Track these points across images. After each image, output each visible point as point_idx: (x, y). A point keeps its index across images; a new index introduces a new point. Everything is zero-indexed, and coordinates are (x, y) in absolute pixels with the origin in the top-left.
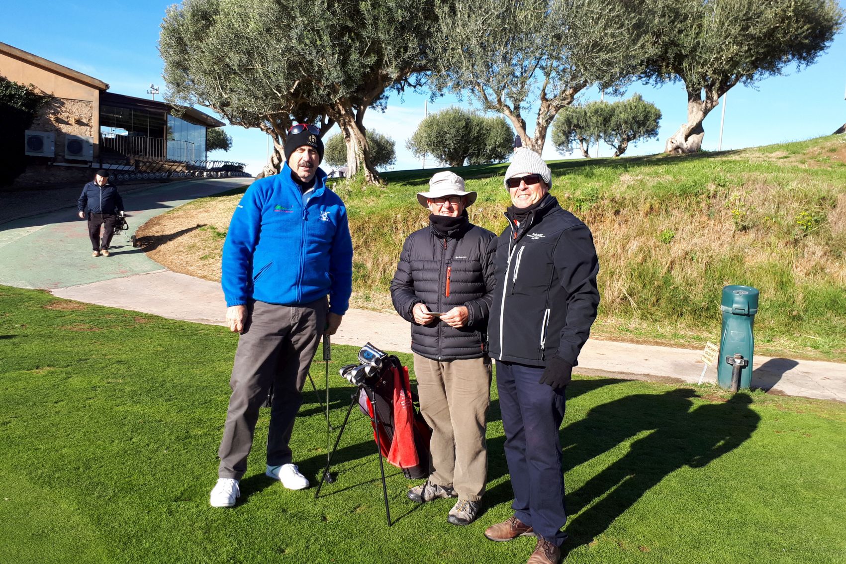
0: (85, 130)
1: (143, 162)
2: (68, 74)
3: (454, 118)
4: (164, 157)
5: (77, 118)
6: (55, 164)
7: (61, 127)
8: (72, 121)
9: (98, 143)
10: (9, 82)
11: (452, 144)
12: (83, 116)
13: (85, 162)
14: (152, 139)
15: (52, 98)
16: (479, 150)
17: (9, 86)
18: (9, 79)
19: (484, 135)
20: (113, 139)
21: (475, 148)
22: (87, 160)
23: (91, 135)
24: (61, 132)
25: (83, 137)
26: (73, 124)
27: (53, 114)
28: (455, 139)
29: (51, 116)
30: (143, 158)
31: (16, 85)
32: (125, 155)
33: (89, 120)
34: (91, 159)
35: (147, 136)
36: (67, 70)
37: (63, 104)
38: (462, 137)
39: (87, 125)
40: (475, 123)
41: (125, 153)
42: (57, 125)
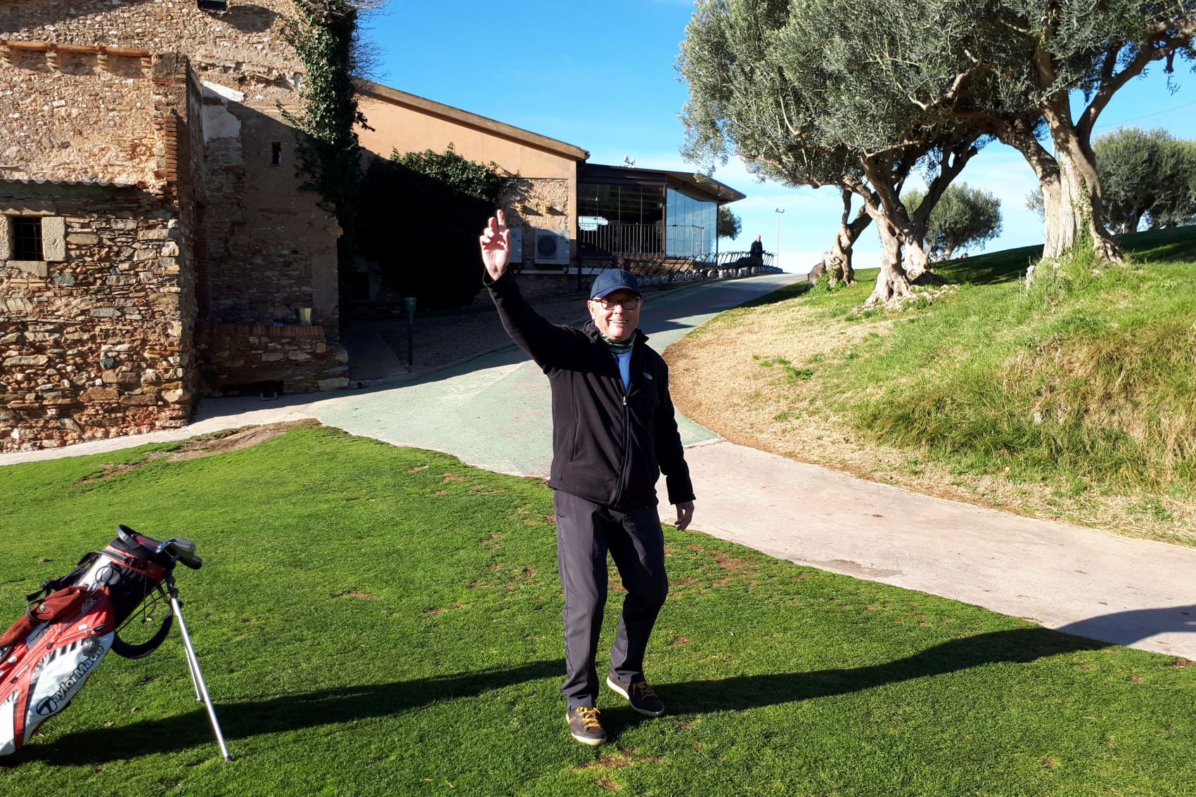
0: (558, 222)
1: (635, 261)
2: (537, 143)
3: (1126, 147)
4: (662, 252)
5: (548, 204)
6: (523, 272)
7: (529, 219)
8: (543, 210)
9: (575, 238)
10: (465, 163)
11: (1123, 193)
12: (557, 201)
13: (559, 267)
14: (647, 227)
15: (518, 179)
16: (1174, 199)
17: (466, 168)
18: (466, 158)
19: (1185, 171)
20: (595, 232)
21: (1166, 196)
22: (563, 264)
23: (566, 227)
24: (529, 226)
25: (557, 232)
26: (544, 214)
27: (519, 202)
28: (1128, 183)
29: (517, 204)
30: (635, 255)
31: (474, 165)
32: (611, 254)
33: (564, 206)
34: (567, 262)
35: (639, 223)
36: (537, 137)
37: (532, 185)
38: (1143, 178)
39: (562, 214)
40: (1167, 151)
41: (611, 250)
42: (523, 216)
